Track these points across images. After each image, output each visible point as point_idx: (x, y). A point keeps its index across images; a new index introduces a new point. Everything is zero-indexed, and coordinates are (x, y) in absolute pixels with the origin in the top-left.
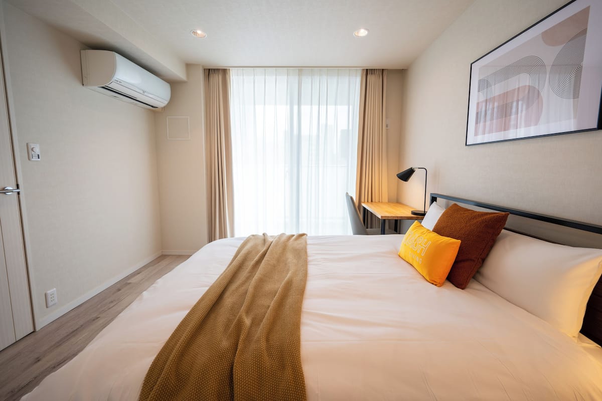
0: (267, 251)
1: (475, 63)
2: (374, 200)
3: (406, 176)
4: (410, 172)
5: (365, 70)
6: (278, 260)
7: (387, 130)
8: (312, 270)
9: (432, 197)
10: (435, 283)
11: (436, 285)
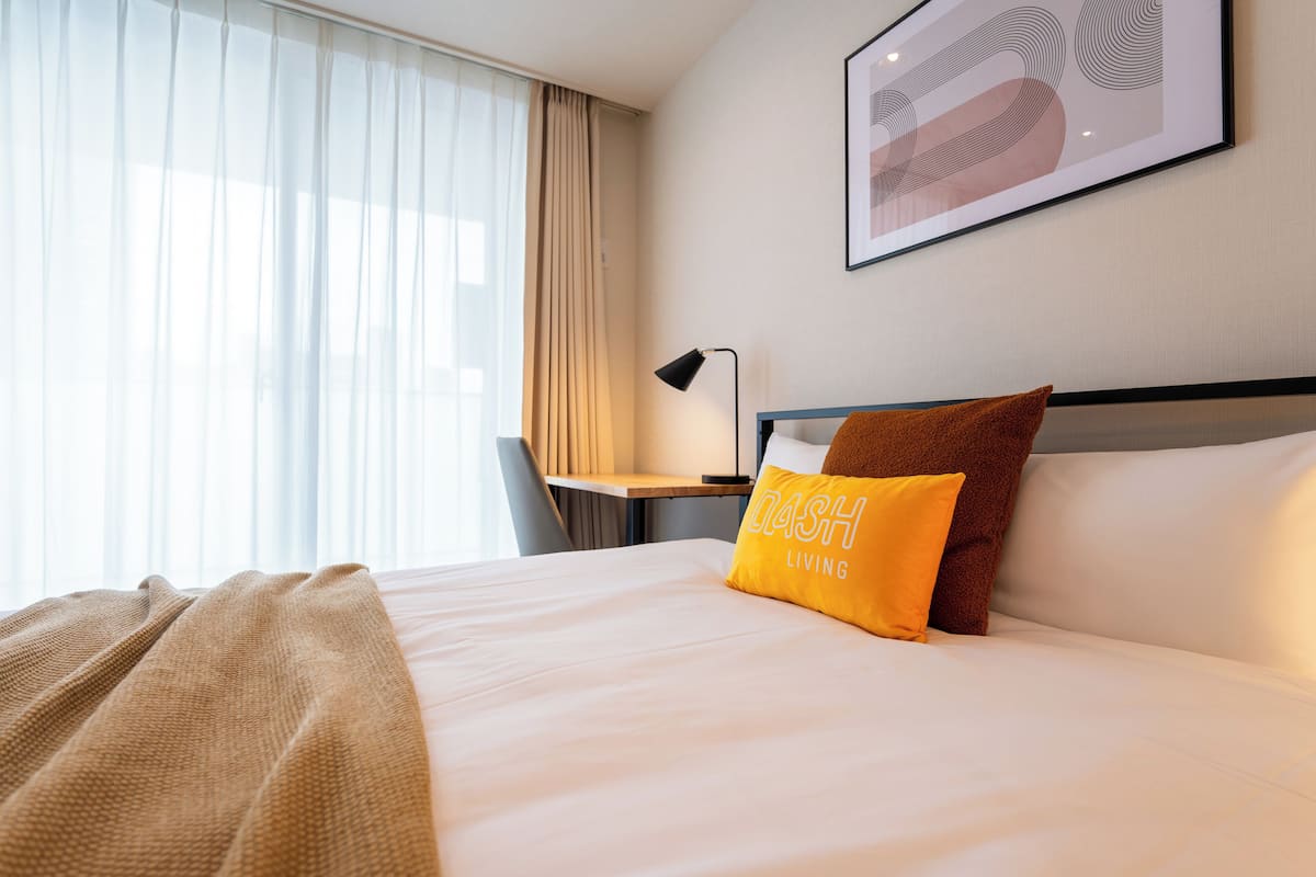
0: (158, 636)
1: (859, 54)
2: (575, 468)
3: (682, 373)
4: (692, 363)
5: (542, 86)
6: (232, 670)
7: (604, 269)
8: (430, 677)
9: (763, 422)
10: (911, 635)
11: (912, 640)
